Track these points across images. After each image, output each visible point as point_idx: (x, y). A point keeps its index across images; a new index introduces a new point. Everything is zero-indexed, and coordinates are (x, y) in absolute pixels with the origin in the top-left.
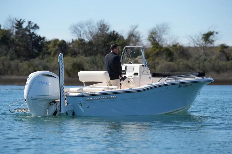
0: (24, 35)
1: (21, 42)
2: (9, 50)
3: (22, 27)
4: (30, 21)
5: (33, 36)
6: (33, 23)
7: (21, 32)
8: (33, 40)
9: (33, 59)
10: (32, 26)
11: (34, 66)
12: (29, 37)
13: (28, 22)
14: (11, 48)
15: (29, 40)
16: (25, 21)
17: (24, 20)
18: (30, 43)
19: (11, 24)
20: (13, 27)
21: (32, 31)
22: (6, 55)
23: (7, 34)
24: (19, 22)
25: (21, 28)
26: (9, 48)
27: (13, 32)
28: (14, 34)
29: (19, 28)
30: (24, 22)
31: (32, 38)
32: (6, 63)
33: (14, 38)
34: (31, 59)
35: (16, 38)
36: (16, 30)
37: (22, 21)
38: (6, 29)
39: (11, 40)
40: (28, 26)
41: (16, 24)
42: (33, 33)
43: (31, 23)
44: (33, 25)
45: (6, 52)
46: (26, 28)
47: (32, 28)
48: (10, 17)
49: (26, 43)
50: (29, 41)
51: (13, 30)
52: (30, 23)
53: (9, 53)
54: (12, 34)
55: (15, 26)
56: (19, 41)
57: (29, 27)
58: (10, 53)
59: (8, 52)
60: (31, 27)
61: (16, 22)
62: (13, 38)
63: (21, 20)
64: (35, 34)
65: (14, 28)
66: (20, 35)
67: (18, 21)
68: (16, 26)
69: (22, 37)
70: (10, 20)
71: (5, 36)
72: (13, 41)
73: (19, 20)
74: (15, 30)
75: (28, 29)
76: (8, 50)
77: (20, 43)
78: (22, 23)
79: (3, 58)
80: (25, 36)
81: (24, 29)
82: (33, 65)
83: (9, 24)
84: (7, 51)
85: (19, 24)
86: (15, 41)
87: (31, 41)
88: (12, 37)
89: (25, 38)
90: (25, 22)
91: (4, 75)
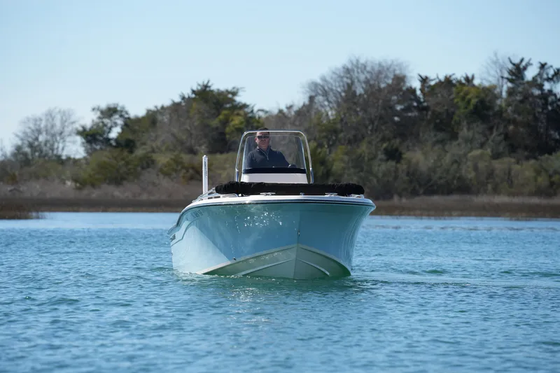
0: (527, 97)
1: (519, 114)
2: (491, 133)
3: (523, 79)
4: (543, 62)
5: (551, 99)
6: (551, 66)
7: (520, 89)
8: (550, 108)
9: (546, 155)
10: (547, 74)
11: (551, 172)
12: (540, 102)
13: (539, 65)
14: (495, 130)
15: (540, 110)
16: (531, 62)
17: (530, 60)
18: (542, 116)
19: (498, 71)
20: (502, 77)
21: (547, 86)
22: (482, 145)
23: (487, 95)
24: (517, 66)
25: (521, 81)
26: (491, 129)
27: (501, 92)
28: (504, 94)
29: (517, 82)
30: (529, 64)
31: (546, 103)
32: (481, 165)
33: (504, 105)
34: (542, 153)
35: (509, 105)
36: (510, 85)
37: (524, 64)
38: (486, 84)
39: (497, 109)
40: (540, 74)
41: (511, 72)
42: (550, 91)
43: (546, 67)
44: (551, 72)
45: (483, 139)
46: (534, 79)
47: (549, 79)
48: (496, 55)
49: (531, 118)
50: (539, 112)
51: (502, 86)
52: (543, 66)
53: (490, 141)
54: (499, 96)
55: (506, 75)
56: (514, 112)
57: (541, 78)
58: (493, 141)
59: (488, 139)
60: (545, 76)
61: (510, 66)
62: (500, 106)
63: (522, 60)
64: (555, 95)
65: (505, 81)
66: (519, 98)
67: (514, 64)
68: (510, 77)
69: (521, 102)
70: (495, 63)
71: (482, 102)
72: (500, 113)
73: (517, 61)
74: (507, 86)
75: (539, 81)
76: (487, 132)
77: (516, 116)
78: (525, 68)
79: (477, 152)
80: (531, 99)
81: (528, 82)
82: (546, 171)
83: (493, 72)
84: (485, 135)
85: (517, 71)
86: (506, 110)
87: (545, 111)
88: (498, 102)
89: (531, 105)
90: (531, 64)
91: (477, 193)
